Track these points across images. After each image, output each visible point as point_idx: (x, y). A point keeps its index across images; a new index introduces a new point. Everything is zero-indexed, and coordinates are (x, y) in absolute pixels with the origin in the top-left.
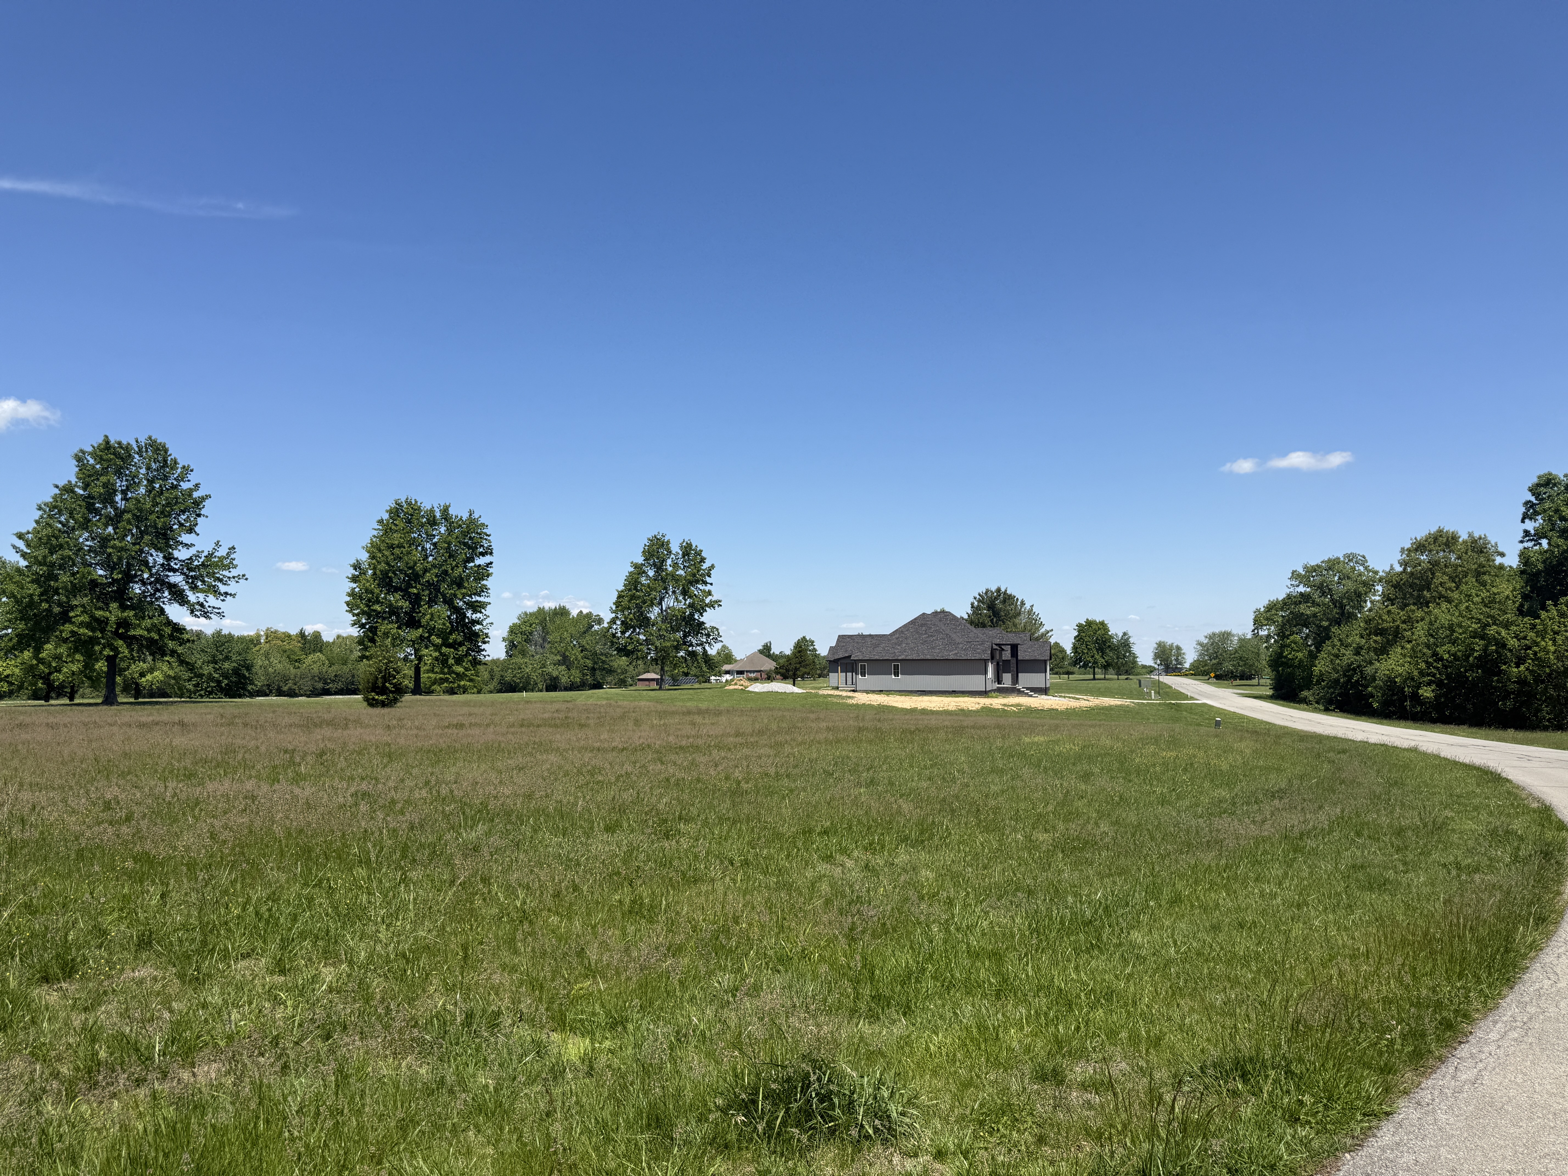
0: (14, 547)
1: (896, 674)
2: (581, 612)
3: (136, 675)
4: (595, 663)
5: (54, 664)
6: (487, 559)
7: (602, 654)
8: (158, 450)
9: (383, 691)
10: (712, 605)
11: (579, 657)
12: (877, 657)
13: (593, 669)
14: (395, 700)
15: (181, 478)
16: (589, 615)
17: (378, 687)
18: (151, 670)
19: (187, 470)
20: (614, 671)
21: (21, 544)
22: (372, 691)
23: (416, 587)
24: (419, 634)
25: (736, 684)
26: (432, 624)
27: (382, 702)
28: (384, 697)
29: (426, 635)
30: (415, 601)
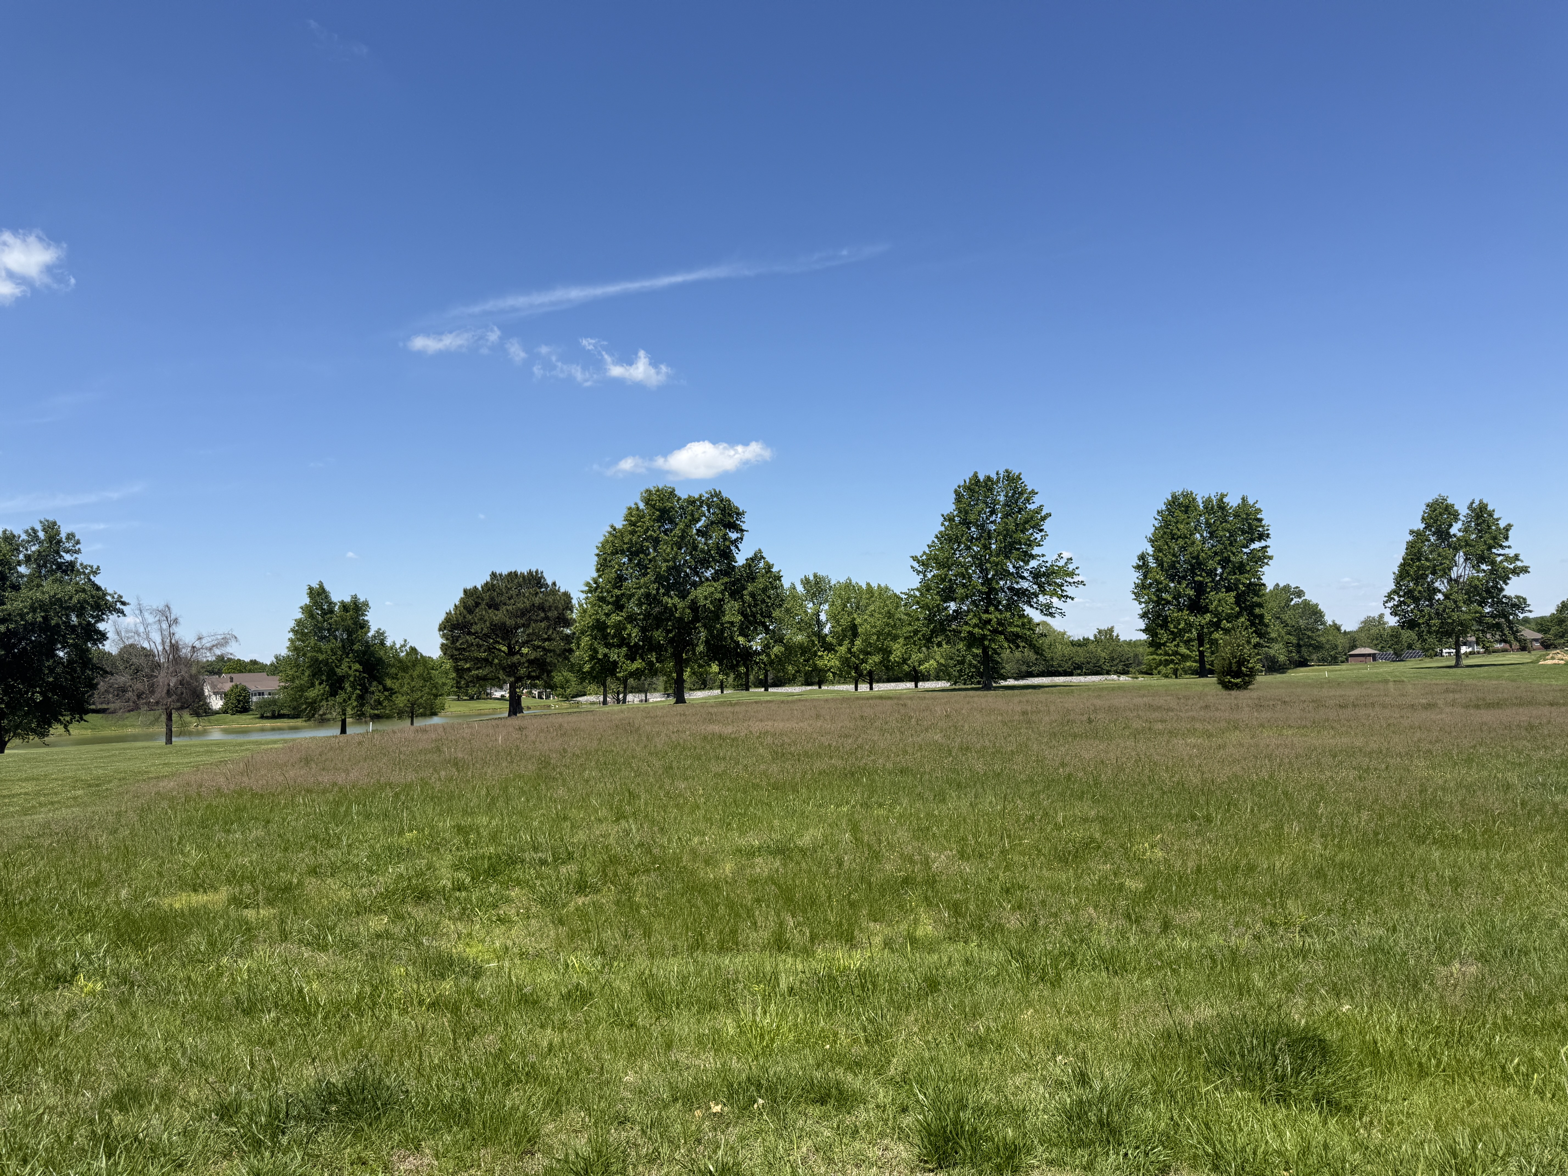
0: (912, 567)
2: (1277, 585)
3: (916, 664)
4: (1299, 639)
5: (861, 657)
6: (1263, 543)
7: (1307, 629)
8: (1012, 479)
9: (1238, 674)
10: (1517, 572)
11: (1283, 633)
13: (1299, 646)
14: (1250, 683)
15: (1028, 500)
16: (1287, 588)
17: (1232, 671)
18: (926, 660)
19: (1034, 493)
20: (1322, 648)
21: (916, 565)
22: (1227, 675)
23: (1201, 575)
24: (1208, 619)
25: (1553, 658)
26: (1220, 609)
27: (1236, 684)
28: (1239, 680)
29: (1215, 620)
30: (1200, 589)
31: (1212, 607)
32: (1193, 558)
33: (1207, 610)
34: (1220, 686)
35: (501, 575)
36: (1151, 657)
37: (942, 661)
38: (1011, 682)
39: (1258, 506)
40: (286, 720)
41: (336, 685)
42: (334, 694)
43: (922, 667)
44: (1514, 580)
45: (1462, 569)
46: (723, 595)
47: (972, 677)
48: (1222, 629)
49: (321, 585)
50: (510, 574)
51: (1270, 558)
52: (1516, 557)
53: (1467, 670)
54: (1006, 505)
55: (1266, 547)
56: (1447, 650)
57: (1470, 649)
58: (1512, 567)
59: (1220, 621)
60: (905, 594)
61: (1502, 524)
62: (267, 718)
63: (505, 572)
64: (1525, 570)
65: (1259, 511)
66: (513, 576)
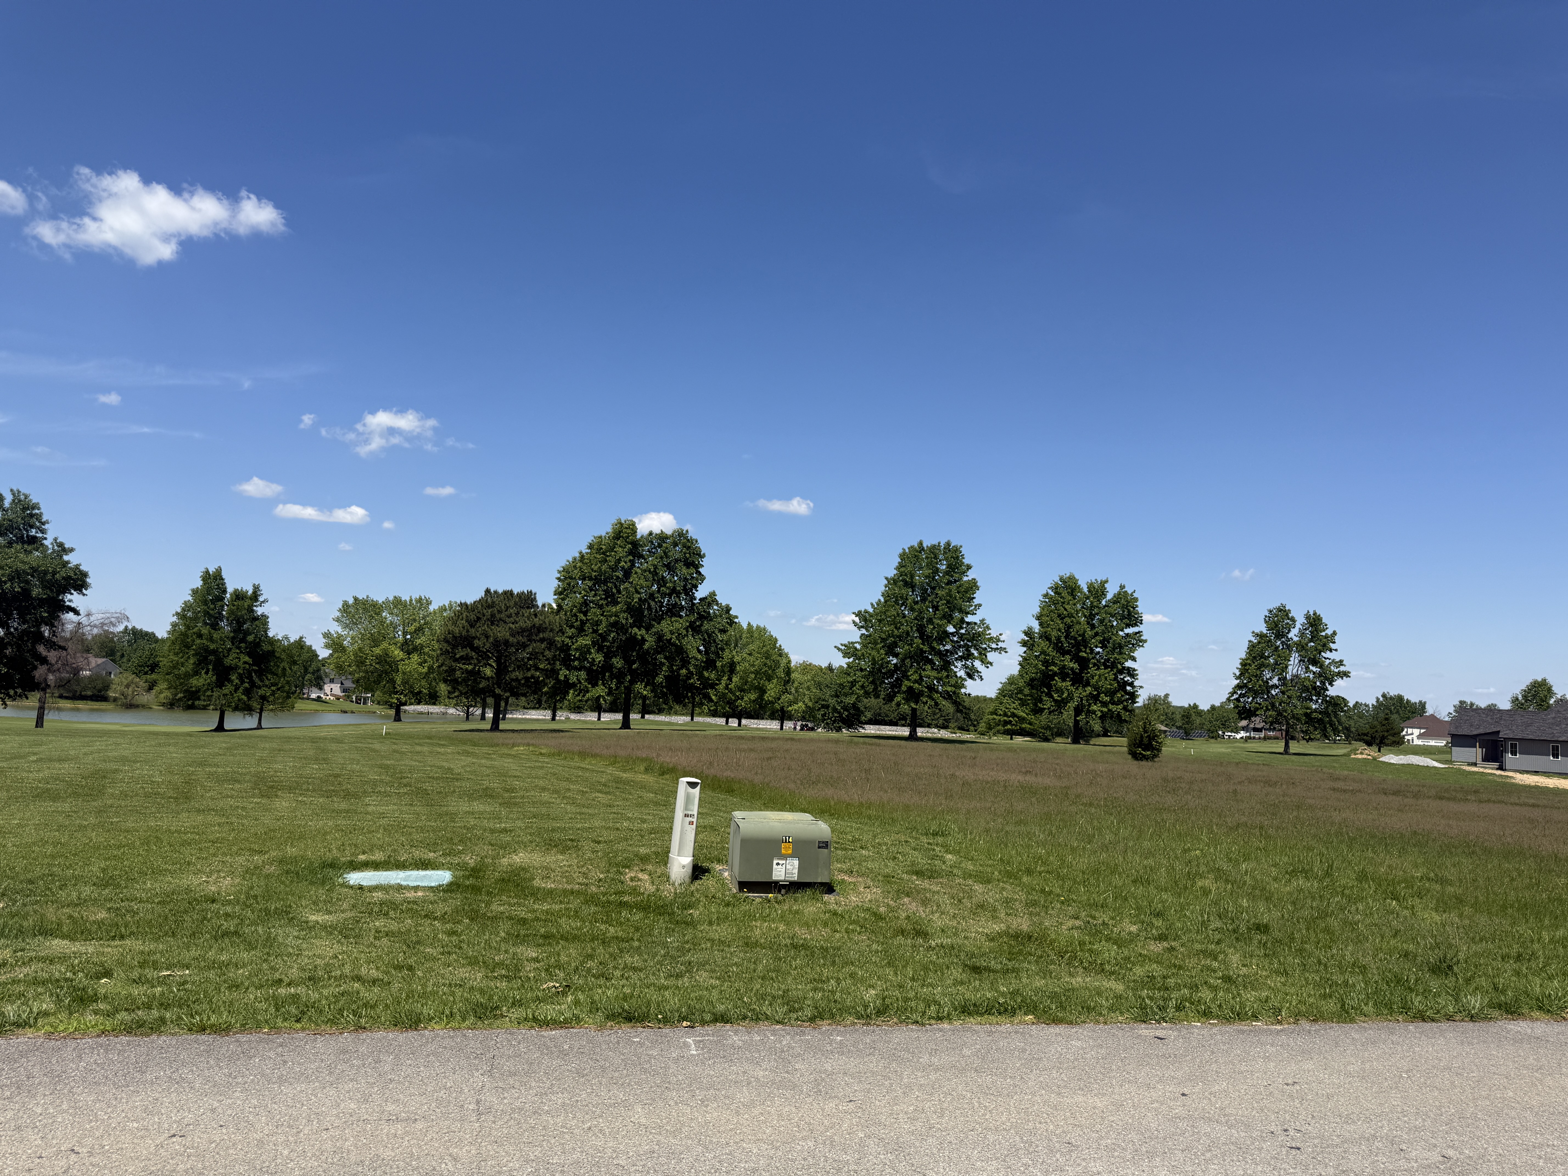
1: (1556, 756)
5: (738, 694)
6: (1136, 629)
8: (952, 551)
9: (1148, 747)
10: (1341, 675)
12: (1530, 737)
14: (1157, 755)
15: (964, 572)
17: (1144, 745)
19: (969, 565)
22: (1138, 747)
23: (1085, 652)
24: (1088, 692)
25: (1362, 753)
26: (1100, 684)
27: (1144, 756)
28: (1149, 753)
29: (1095, 693)
30: (1084, 663)
31: (1093, 682)
32: (1079, 635)
33: (1088, 684)
34: (1130, 757)
35: (496, 592)
36: (991, 717)
37: (810, 704)
38: (871, 730)
39: (1135, 595)
40: (89, 702)
41: (223, 675)
42: (220, 684)
43: (790, 708)
44: (1339, 683)
45: (1294, 666)
46: (687, 631)
47: (834, 722)
48: (1101, 702)
49: (219, 572)
50: (505, 593)
51: (1145, 641)
52: (1341, 663)
53: (1294, 757)
54: (947, 573)
55: (1139, 632)
56: (1230, 734)
57: (1248, 734)
58: (1336, 670)
59: (1099, 694)
60: (845, 646)
61: (1329, 632)
62: (67, 698)
63: (500, 591)
64: (1346, 674)
65: (1136, 600)
66: (508, 594)
